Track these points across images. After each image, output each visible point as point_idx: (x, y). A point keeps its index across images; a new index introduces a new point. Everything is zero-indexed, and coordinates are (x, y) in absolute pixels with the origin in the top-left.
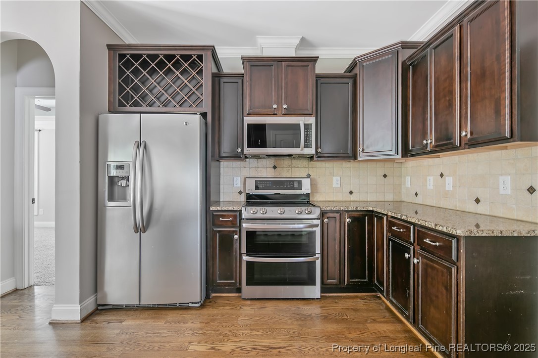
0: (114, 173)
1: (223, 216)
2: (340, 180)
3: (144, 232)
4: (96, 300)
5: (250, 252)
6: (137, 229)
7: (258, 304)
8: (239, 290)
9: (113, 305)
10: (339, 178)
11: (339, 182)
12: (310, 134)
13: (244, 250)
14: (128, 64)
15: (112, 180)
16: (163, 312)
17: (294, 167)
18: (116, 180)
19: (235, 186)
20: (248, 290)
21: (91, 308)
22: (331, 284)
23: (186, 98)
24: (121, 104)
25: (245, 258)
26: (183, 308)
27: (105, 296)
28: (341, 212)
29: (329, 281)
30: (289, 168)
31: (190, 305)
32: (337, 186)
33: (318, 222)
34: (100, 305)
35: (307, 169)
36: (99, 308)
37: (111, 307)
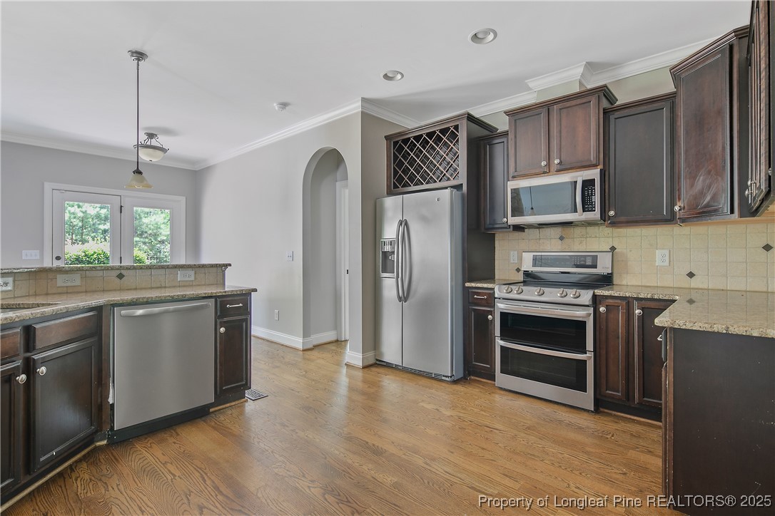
0: (388, 248)
1: (478, 294)
2: (667, 255)
3: (405, 302)
4: (375, 355)
5: (503, 337)
6: (400, 299)
7: (511, 396)
8: (493, 378)
9: (387, 363)
10: (667, 252)
11: (667, 258)
12: (592, 194)
13: (497, 332)
14: (400, 149)
15: (385, 254)
16: (419, 378)
17: (590, 237)
18: (388, 254)
19: (512, 261)
20: (502, 379)
21: (372, 361)
22: (612, 397)
23: (445, 172)
24: (395, 187)
25: (500, 342)
26: (437, 378)
27: (381, 354)
28: (630, 300)
29: (608, 392)
30: (583, 239)
31: (443, 378)
32: (663, 264)
33: (591, 310)
34: (377, 360)
35: (611, 239)
36: (378, 362)
37: (385, 364)
